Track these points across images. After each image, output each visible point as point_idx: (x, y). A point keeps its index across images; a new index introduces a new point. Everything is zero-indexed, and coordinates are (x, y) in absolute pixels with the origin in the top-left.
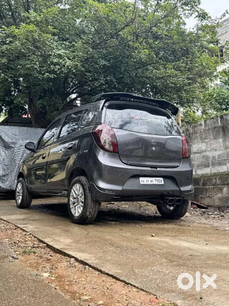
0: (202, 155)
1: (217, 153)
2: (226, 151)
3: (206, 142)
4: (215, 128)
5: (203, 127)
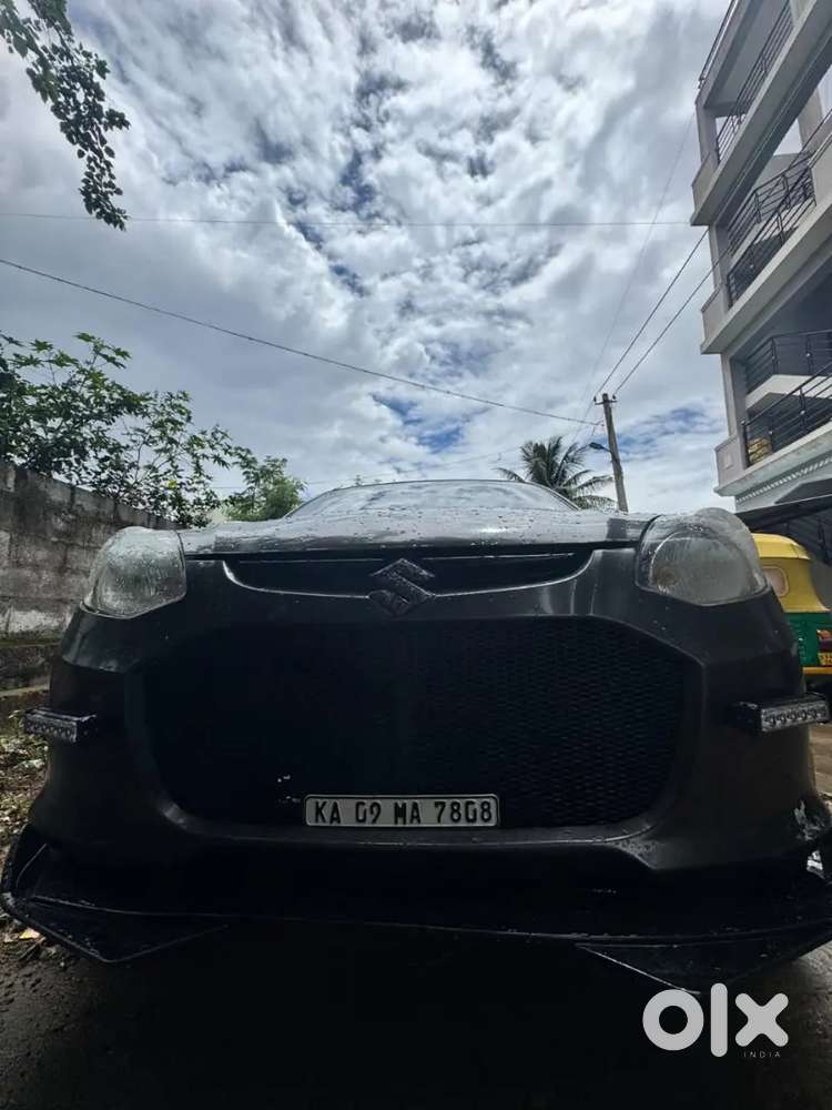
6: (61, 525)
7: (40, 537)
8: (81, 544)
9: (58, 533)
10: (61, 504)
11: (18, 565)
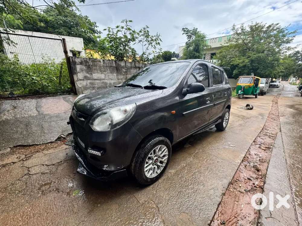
0: (102, 81)
1: (112, 82)
2: (118, 81)
3: (105, 74)
4: (111, 66)
5: (102, 63)
6: (124, 70)
7: (121, 74)
8: (129, 73)
9: (124, 72)
10: (124, 66)
11: (119, 79)
